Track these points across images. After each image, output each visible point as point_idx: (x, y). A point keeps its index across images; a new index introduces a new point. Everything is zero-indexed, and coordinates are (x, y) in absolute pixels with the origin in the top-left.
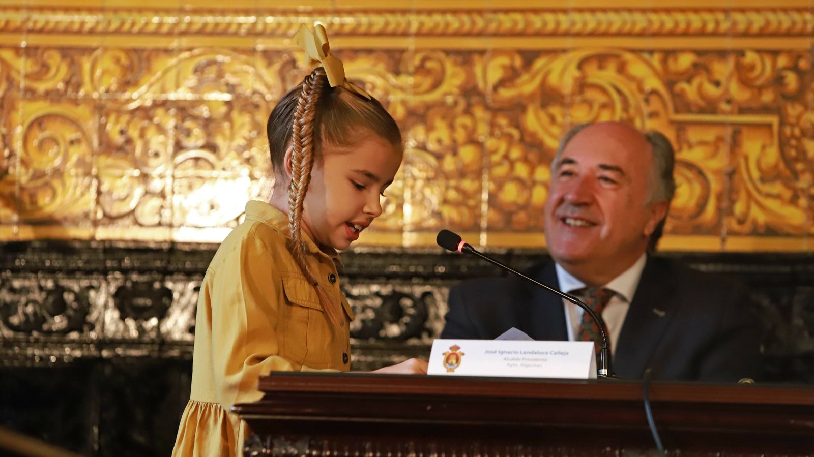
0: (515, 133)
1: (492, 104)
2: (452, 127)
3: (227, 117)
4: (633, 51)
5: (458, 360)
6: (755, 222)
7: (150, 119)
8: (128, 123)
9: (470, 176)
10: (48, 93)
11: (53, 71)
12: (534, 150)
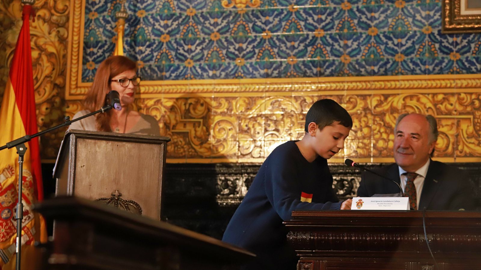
0: (382, 123)
1: (373, 113)
2: (360, 121)
3: (282, 120)
4: (422, 94)
5: (361, 204)
6: (466, 152)
7: (256, 121)
8: (249, 122)
9: (367, 138)
10: (221, 113)
11: (223, 105)
12: (389, 129)
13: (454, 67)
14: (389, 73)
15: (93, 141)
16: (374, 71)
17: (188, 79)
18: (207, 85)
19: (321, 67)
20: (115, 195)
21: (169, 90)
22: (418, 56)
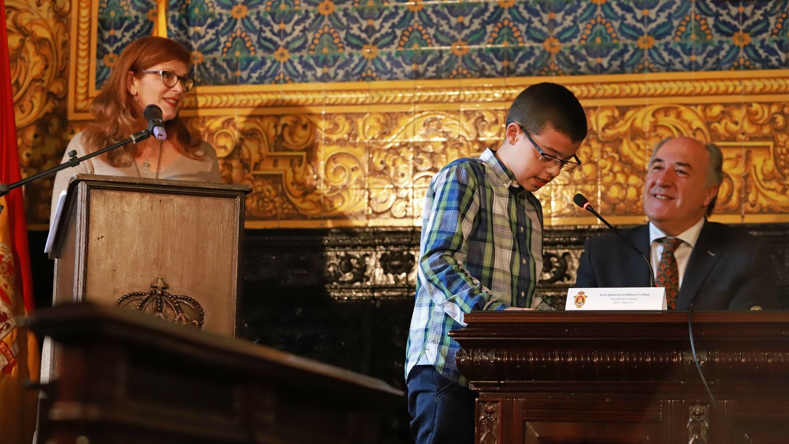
0: (616, 156)
1: (601, 139)
3: (444, 151)
4: (685, 105)
5: (583, 300)
6: (761, 205)
7: (398, 154)
8: (386, 157)
9: (589, 183)
10: (338, 141)
11: (341, 128)
12: (628, 166)
13: (740, 58)
14: (628, 69)
15: (118, 194)
16: (601, 65)
17: (280, 83)
18: (312, 92)
19: (510, 59)
20: (156, 287)
21: (248, 101)
22: (678, 39)
